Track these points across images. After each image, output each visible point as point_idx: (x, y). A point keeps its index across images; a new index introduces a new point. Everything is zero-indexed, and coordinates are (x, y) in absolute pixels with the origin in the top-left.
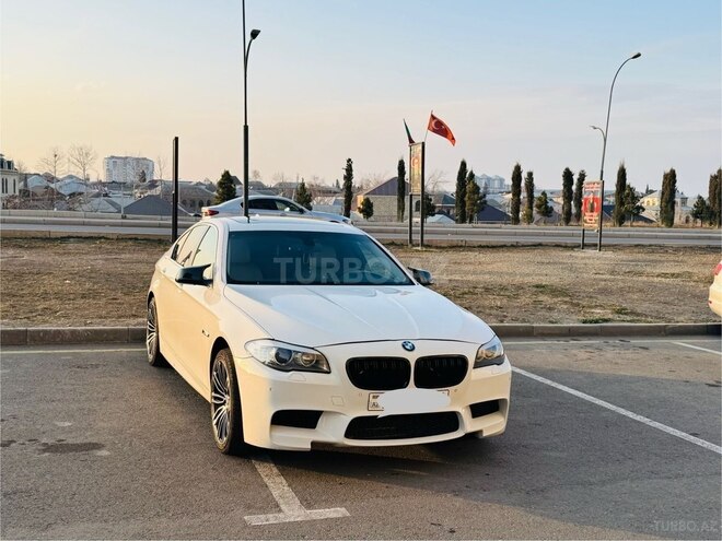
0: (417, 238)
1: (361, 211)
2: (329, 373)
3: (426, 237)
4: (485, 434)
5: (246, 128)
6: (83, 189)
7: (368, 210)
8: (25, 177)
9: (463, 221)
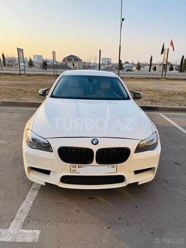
0: (164, 76)
1: (153, 69)
2: (52, 152)
3: (166, 76)
4: (139, 184)
5: (120, 47)
6: (95, 65)
7: (155, 69)
8: (85, 63)
9: (181, 72)
